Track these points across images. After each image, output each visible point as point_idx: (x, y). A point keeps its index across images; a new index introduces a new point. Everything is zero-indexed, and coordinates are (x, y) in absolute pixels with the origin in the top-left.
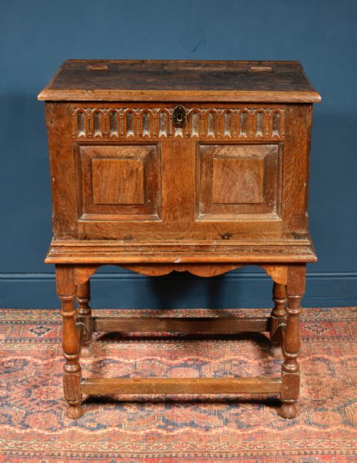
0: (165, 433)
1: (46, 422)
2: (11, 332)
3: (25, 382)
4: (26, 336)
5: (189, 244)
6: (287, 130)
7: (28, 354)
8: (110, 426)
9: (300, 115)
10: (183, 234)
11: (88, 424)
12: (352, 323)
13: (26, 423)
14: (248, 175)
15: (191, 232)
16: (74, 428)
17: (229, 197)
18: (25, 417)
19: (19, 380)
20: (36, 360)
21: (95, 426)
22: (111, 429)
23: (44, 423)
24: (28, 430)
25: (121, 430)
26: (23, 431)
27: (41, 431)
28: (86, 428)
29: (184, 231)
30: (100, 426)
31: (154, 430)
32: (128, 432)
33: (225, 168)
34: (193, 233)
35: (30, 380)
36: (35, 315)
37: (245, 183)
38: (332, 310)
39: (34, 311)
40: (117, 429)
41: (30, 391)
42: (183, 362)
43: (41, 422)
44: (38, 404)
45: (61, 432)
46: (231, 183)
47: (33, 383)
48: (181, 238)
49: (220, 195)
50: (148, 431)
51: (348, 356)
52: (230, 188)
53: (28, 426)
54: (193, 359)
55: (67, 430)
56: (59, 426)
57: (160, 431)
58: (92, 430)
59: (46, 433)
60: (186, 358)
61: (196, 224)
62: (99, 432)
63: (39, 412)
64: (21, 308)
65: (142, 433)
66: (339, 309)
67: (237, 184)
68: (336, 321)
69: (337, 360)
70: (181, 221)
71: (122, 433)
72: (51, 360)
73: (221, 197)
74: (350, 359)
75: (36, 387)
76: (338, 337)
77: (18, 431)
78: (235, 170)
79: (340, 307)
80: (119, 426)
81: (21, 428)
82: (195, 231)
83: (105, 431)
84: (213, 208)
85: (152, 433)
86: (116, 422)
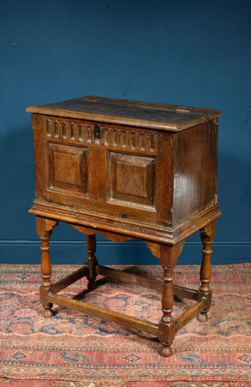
0: (99, 336)
1: (23, 329)
2: (5, 277)
3: (11, 307)
4: (15, 279)
5: (103, 217)
6: (159, 149)
7: (15, 290)
8: (64, 332)
9: (167, 140)
10: (100, 210)
11: (50, 331)
12: (229, 274)
13: (10, 329)
14: (136, 177)
15: (105, 209)
16: (41, 333)
17: (126, 190)
18: (9, 326)
19: (8, 305)
20: (19, 294)
21: (55, 332)
22: (64, 334)
23: (21, 329)
24: (11, 334)
25: (71, 335)
26: (7, 335)
27: (19, 335)
28: (49, 333)
29: (101, 208)
30: (57, 332)
31: (92, 334)
32: (76, 336)
33: (123, 170)
34: (106, 210)
35: (14, 305)
36: (21, 267)
37: (135, 182)
38: (217, 266)
39: (21, 265)
40: (68, 334)
41: (14, 311)
42: (115, 296)
43: (19, 329)
44: (18, 319)
45: (32, 335)
46: (127, 180)
47: (17, 307)
48: (100, 212)
49: (121, 187)
50: (89, 335)
51: (224, 294)
52: (126, 183)
53: (11, 332)
54: (122, 295)
55: (36, 334)
56: (31, 332)
57: (96, 335)
58: (53, 334)
59: (22, 335)
60: (117, 294)
61: (107, 204)
62: (56, 335)
63: (18, 322)
64: (13, 263)
65: (85, 336)
66: (221, 266)
67: (131, 181)
68: (219, 273)
69: (217, 295)
70: (99, 200)
71: (72, 337)
72: (29, 294)
73: (121, 189)
74: (225, 295)
75: (18, 309)
76: (219, 283)
77: (4, 334)
78: (129, 172)
79: (222, 264)
80: (70, 332)
81: (7, 333)
82: (107, 209)
83: (60, 335)
84: (118, 196)
85: (91, 336)
86: (68, 329)
